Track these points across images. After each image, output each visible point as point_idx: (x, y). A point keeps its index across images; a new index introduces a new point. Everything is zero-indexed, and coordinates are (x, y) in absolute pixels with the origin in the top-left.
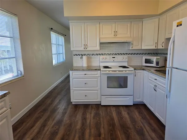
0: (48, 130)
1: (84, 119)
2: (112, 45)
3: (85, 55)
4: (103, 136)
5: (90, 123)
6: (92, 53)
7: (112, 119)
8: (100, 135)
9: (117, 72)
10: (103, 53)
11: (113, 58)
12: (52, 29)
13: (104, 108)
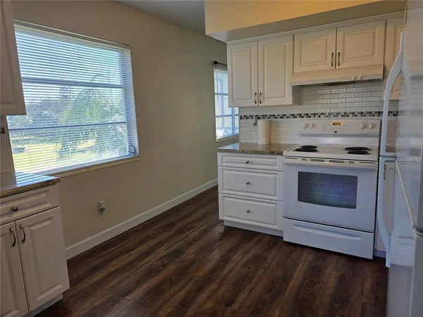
0: (148, 262)
1: (225, 260)
2: (334, 90)
3: (264, 117)
4: (235, 307)
5: (230, 272)
6: (281, 113)
7: (286, 279)
8: (229, 304)
9: (327, 163)
10: (310, 112)
11: (334, 124)
12: (216, 63)
13: (286, 249)
